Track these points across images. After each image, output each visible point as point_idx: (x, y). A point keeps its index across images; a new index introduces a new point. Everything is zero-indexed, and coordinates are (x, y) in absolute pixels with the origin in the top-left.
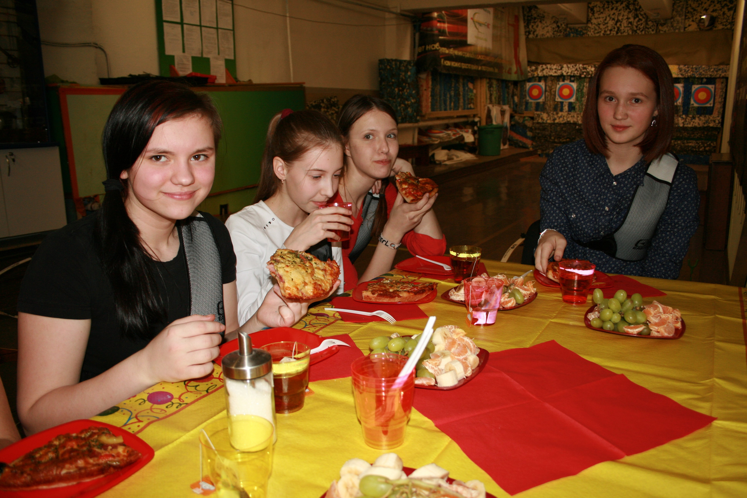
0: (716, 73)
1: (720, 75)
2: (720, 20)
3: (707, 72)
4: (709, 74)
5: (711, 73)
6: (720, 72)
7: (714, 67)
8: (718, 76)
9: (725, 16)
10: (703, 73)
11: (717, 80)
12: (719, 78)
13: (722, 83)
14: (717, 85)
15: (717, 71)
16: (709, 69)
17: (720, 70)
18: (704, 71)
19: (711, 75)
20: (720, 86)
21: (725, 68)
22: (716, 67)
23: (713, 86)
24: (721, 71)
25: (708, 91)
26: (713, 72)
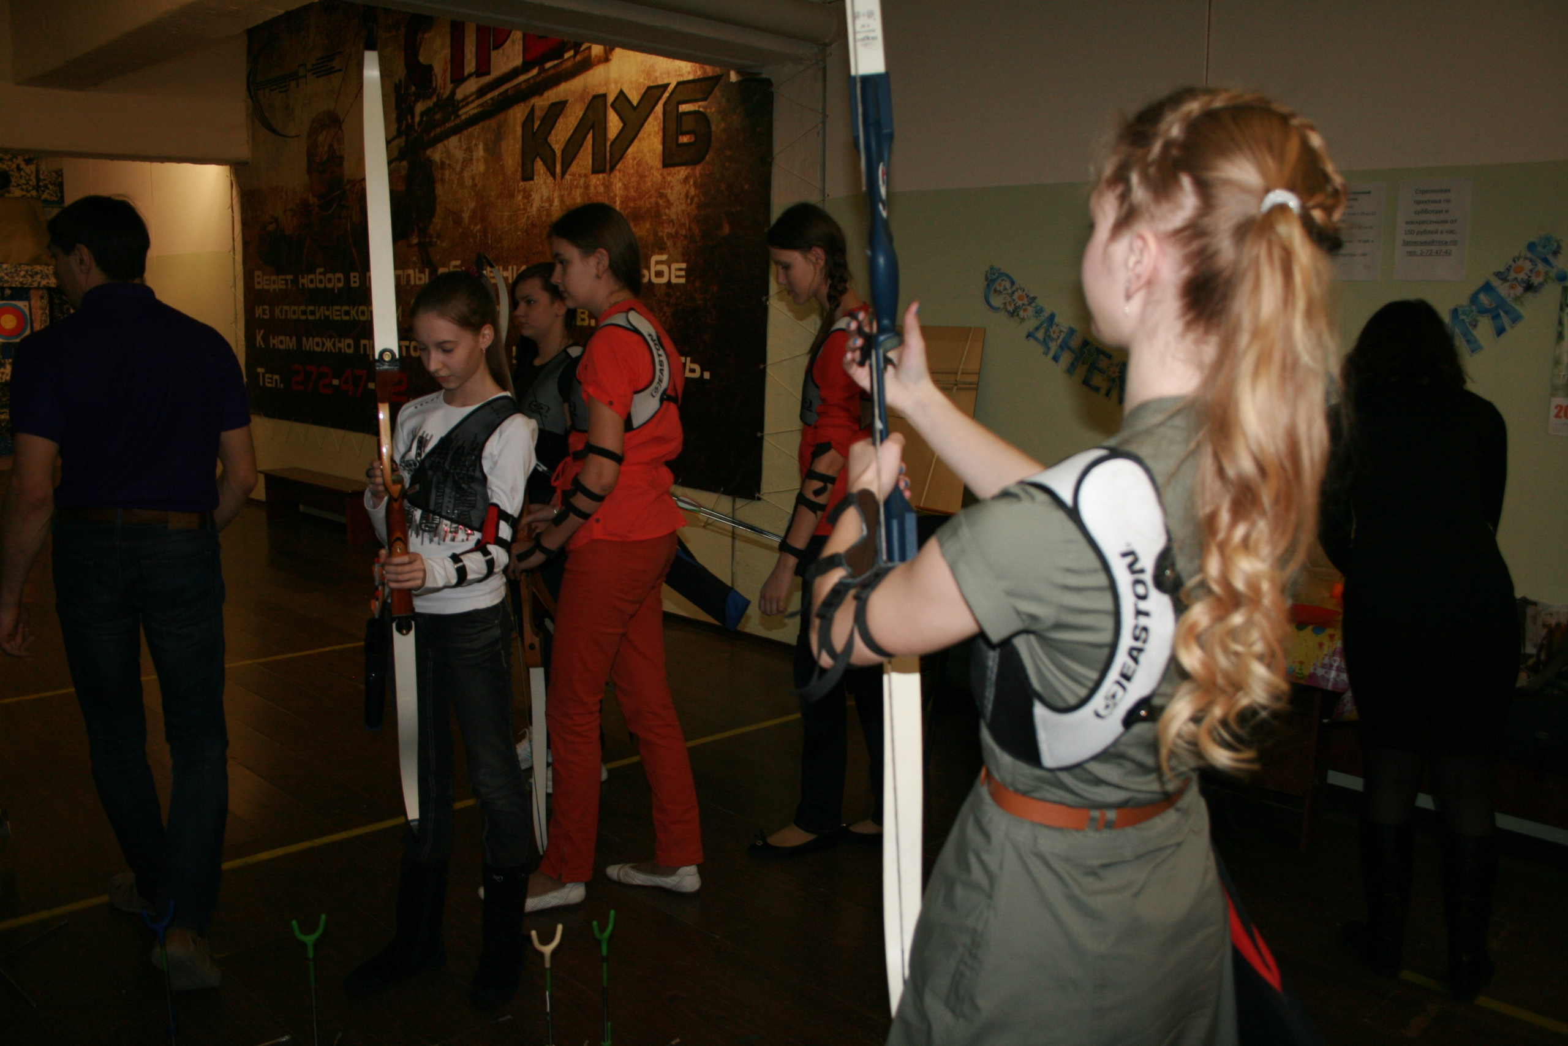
0: (30, 279)
1: (39, 283)
2: (13, 179)
3: (12, 277)
4: (17, 281)
5: (21, 280)
6: (38, 278)
7: (26, 268)
8: (36, 285)
9: (22, 173)
10: (6, 278)
11: (32, 292)
12: (39, 288)
13: (42, 298)
14: (33, 301)
15: (32, 276)
16: (16, 270)
17: (37, 273)
18: (7, 274)
19: (21, 283)
20: (39, 304)
21: (47, 272)
22: (29, 268)
23: (26, 303)
24: (39, 276)
25: (17, 313)
26: (24, 276)
